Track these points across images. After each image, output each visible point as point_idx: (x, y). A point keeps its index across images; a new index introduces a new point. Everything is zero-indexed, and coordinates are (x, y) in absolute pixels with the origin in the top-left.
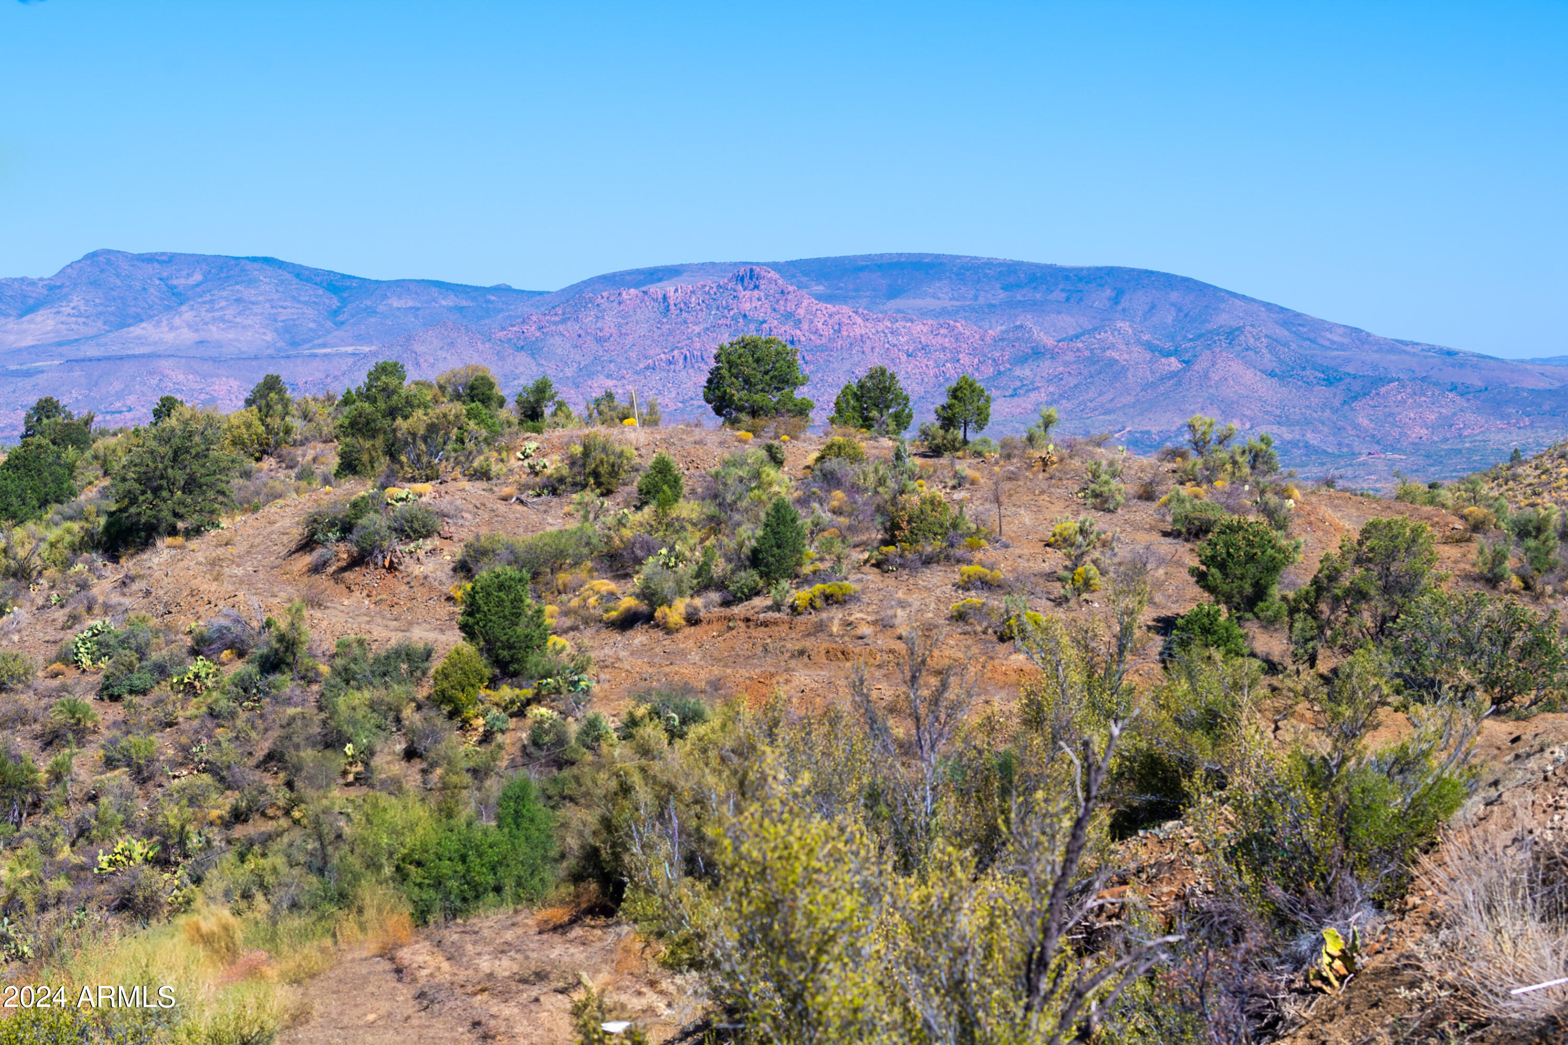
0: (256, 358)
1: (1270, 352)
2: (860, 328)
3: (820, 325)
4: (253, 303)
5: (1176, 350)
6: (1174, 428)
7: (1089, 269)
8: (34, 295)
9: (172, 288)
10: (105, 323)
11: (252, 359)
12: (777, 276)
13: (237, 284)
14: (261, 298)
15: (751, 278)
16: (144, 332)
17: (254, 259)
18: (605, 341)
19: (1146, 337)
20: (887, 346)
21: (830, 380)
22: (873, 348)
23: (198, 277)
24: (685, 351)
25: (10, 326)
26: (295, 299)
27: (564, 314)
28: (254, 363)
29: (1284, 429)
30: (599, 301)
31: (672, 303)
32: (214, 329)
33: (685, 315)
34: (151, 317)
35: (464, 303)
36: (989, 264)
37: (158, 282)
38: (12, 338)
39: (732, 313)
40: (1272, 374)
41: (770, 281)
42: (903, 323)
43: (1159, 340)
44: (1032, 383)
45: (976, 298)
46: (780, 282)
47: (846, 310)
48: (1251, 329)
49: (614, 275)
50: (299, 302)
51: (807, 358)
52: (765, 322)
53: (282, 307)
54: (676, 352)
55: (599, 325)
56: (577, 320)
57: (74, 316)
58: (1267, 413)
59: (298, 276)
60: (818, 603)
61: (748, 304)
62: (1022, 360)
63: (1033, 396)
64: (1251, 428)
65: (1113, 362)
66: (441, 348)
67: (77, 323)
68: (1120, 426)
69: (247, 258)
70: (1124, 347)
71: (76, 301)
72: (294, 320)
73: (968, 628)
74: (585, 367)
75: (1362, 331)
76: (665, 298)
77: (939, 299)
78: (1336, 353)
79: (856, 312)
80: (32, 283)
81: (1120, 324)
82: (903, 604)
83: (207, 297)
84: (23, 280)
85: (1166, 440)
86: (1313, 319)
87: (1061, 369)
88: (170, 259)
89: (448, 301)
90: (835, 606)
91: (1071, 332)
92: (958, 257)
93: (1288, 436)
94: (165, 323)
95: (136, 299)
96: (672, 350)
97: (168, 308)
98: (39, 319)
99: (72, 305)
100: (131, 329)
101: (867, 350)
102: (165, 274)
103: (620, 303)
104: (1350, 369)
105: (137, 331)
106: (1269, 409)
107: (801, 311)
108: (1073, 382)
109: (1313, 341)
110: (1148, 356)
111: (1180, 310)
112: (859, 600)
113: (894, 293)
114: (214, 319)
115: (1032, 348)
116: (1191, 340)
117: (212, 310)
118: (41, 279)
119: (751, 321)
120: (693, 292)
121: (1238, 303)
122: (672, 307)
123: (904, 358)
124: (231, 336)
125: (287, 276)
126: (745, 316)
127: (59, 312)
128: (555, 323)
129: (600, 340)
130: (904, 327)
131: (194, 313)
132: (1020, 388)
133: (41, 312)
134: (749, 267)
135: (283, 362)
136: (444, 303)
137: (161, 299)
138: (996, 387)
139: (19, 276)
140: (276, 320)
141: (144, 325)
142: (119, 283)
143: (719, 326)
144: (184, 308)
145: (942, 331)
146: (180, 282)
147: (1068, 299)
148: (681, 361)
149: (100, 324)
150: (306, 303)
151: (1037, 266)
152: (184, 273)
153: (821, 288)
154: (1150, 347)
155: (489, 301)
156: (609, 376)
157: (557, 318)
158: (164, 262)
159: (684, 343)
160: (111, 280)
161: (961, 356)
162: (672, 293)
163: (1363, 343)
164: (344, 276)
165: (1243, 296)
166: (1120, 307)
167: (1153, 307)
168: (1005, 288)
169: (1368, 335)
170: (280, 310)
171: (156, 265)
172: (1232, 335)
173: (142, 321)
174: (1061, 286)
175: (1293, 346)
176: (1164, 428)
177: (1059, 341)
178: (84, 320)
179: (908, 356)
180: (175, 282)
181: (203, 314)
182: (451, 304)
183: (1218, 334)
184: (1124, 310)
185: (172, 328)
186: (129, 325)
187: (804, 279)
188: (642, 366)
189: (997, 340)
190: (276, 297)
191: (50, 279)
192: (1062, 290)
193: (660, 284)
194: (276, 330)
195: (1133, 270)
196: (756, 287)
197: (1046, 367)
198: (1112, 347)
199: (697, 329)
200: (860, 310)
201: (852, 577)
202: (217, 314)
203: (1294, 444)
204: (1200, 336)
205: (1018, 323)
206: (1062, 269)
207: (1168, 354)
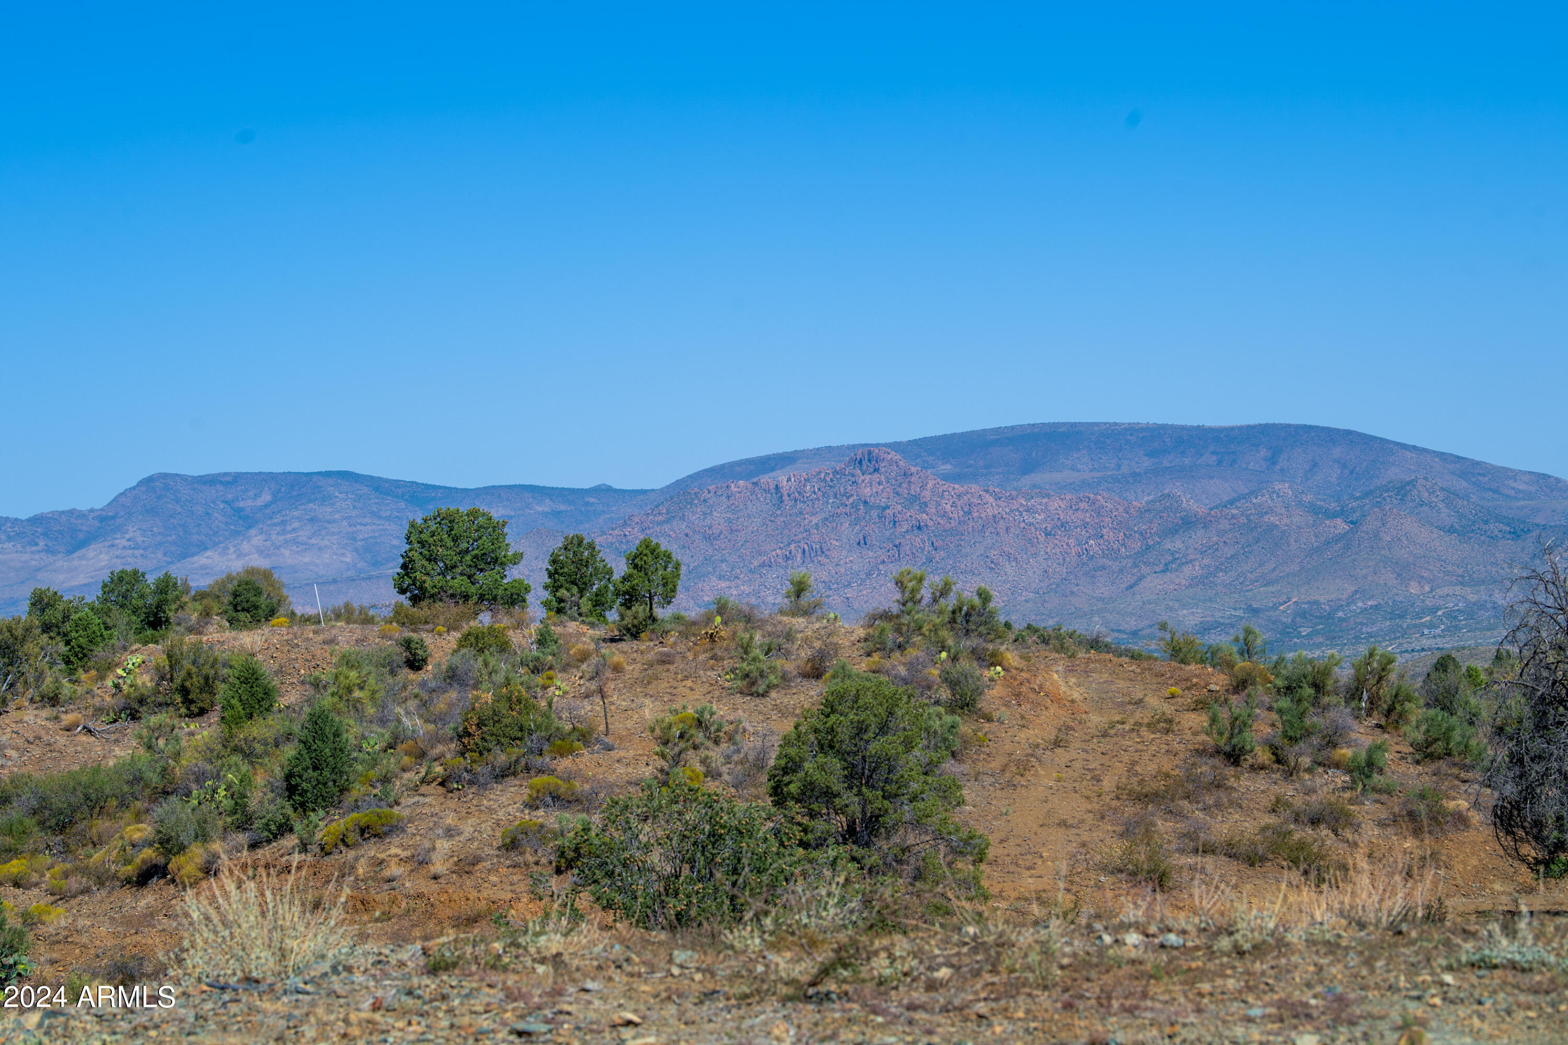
0: (335, 581)
1: (1447, 506)
2: (992, 506)
3: (948, 507)
4: (329, 522)
5: (1342, 511)
6: (1344, 596)
7: (1240, 428)
8: (84, 528)
9: (239, 510)
10: (165, 554)
11: (330, 583)
12: (898, 457)
13: (310, 501)
14: (337, 516)
15: (870, 461)
16: (210, 561)
17: (328, 474)
18: (715, 539)
19: (1308, 498)
20: (1023, 525)
21: (963, 566)
22: (1007, 529)
23: (266, 497)
24: (802, 545)
25: (59, 564)
26: (374, 514)
27: (668, 513)
28: (332, 587)
29: (1468, 590)
30: (705, 495)
31: (785, 493)
32: (287, 553)
33: (800, 505)
34: (216, 544)
35: (562, 508)
36: (1132, 429)
37: (222, 506)
38: (61, 577)
39: (851, 500)
40: (1451, 530)
41: (891, 462)
42: (1038, 500)
43: (1324, 500)
44: (1185, 556)
45: (1119, 467)
46: (902, 463)
47: (975, 488)
48: (1424, 482)
49: (723, 467)
50: (380, 517)
51: (936, 544)
52: (888, 507)
53: (361, 524)
54: (792, 546)
55: (708, 522)
56: (683, 518)
57: (130, 548)
58: (1447, 573)
59: (377, 489)
60: (352, 837)
61: (868, 490)
62: (1173, 531)
63: (1187, 570)
64: (1432, 591)
65: (1272, 527)
66: (536, 558)
67: (133, 556)
68: (1284, 598)
69: (320, 473)
70: (1283, 511)
71: (132, 531)
72: (375, 537)
73: (520, 859)
74: (695, 568)
75: (1549, 477)
76: (777, 487)
77: (1078, 471)
78: (1522, 503)
79: (987, 491)
80: (81, 515)
81: (1278, 486)
82: (450, 833)
83: (278, 519)
84: (71, 512)
85: (1338, 610)
86: (1494, 468)
87: (1215, 539)
88: (236, 479)
89: (545, 506)
90: (373, 840)
91: (1226, 498)
92: (1097, 424)
93: (1473, 598)
94: (232, 549)
95: (199, 525)
96: (789, 544)
97: (236, 533)
98: (91, 554)
99: (127, 536)
100: (195, 558)
101: (1002, 532)
102: (230, 496)
103: (728, 497)
104: (1540, 520)
105: (201, 560)
106: (1450, 568)
107: (927, 494)
108: (1229, 551)
109: (1496, 491)
110: (1311, 520)
111: (1344, 466)
112: (404, 831)
113: (1028, 467)
114: (286, 542)
115: (1182, 519)
116: (1357, 499)
117: (284, 532)
118: (92, 510)
119: (872, 507)
120: (807, 480)
121: (1408, 454)
122: (786, 498)
123: (1042, 538)
124: (306, 560)
125: (365, 490)
126: (866, 502)
127: (112, 546)
128: (659, 523)
129: (709, 538)
130: (1040, 504)
131: (263, 537)
132: (1172, 562)
133: (93, 546)
134: (866, 449)
135: (364, 584)
136: (539, 509)
137: (227, 524)
138: (1145, 563)
139: (68, 508)
140: (355, 539)
141: (208, 553)
142: (179, 509)
143: (838, 515)
144: (253, 532)
145: (1082, 505)
146: (247, 504)
147: (1220, 463)
148: (799, 556)
149: (160, 555)
150: (387, 519)
151: (1183, 428)
152: (251, 494)
153: (949, 467)
154: (1314, 510)
155: (587, 504)
156: (720, 578)
157: (661, 518)
158: (228, 483)
159: (801, 536)
160: (170, 506)
161: (1105, 531)
162: (785, 483)
163: (1552, 490)
164: (427, 486)
165: (1414, 446)
166: (1278, 467)
167: (1315, 465)
168: (1150, 455)
169: (1558, 480)
170: (359, 527)
171: (220, 488)
172: (1403, 490)
173: (206, 549)
174: (1212, 448)
175: (1474, 498)
176: (1333, 597)
177: (1211, 509)
178: (141, 552)
179: (1047, 535)
180: (241, 504)
181: (274, 537)
182: (547, 509)
183: (1387, 491)
184: (1282, 470)
185: (240, 555)
186: (193, 555)
187: (930, 459)
188: (756, 563)
189: (1142, 512)
190: (354, 513)
191: (102, 510)
192: (1213, 453)
193: (772, 474)
194: (356, 550)
195: (1289, 426)
196: (876, 470)
197: (1199, 537)
198: (1270, 511)
199: (815, 520)
200: (991, 488)
201: (407, 801)
202: (289, 536)
203: (1481, 606)
204: (1367, 494)
205: (1166, 491)
206: (1211, 430)
207: (1334, 516)
